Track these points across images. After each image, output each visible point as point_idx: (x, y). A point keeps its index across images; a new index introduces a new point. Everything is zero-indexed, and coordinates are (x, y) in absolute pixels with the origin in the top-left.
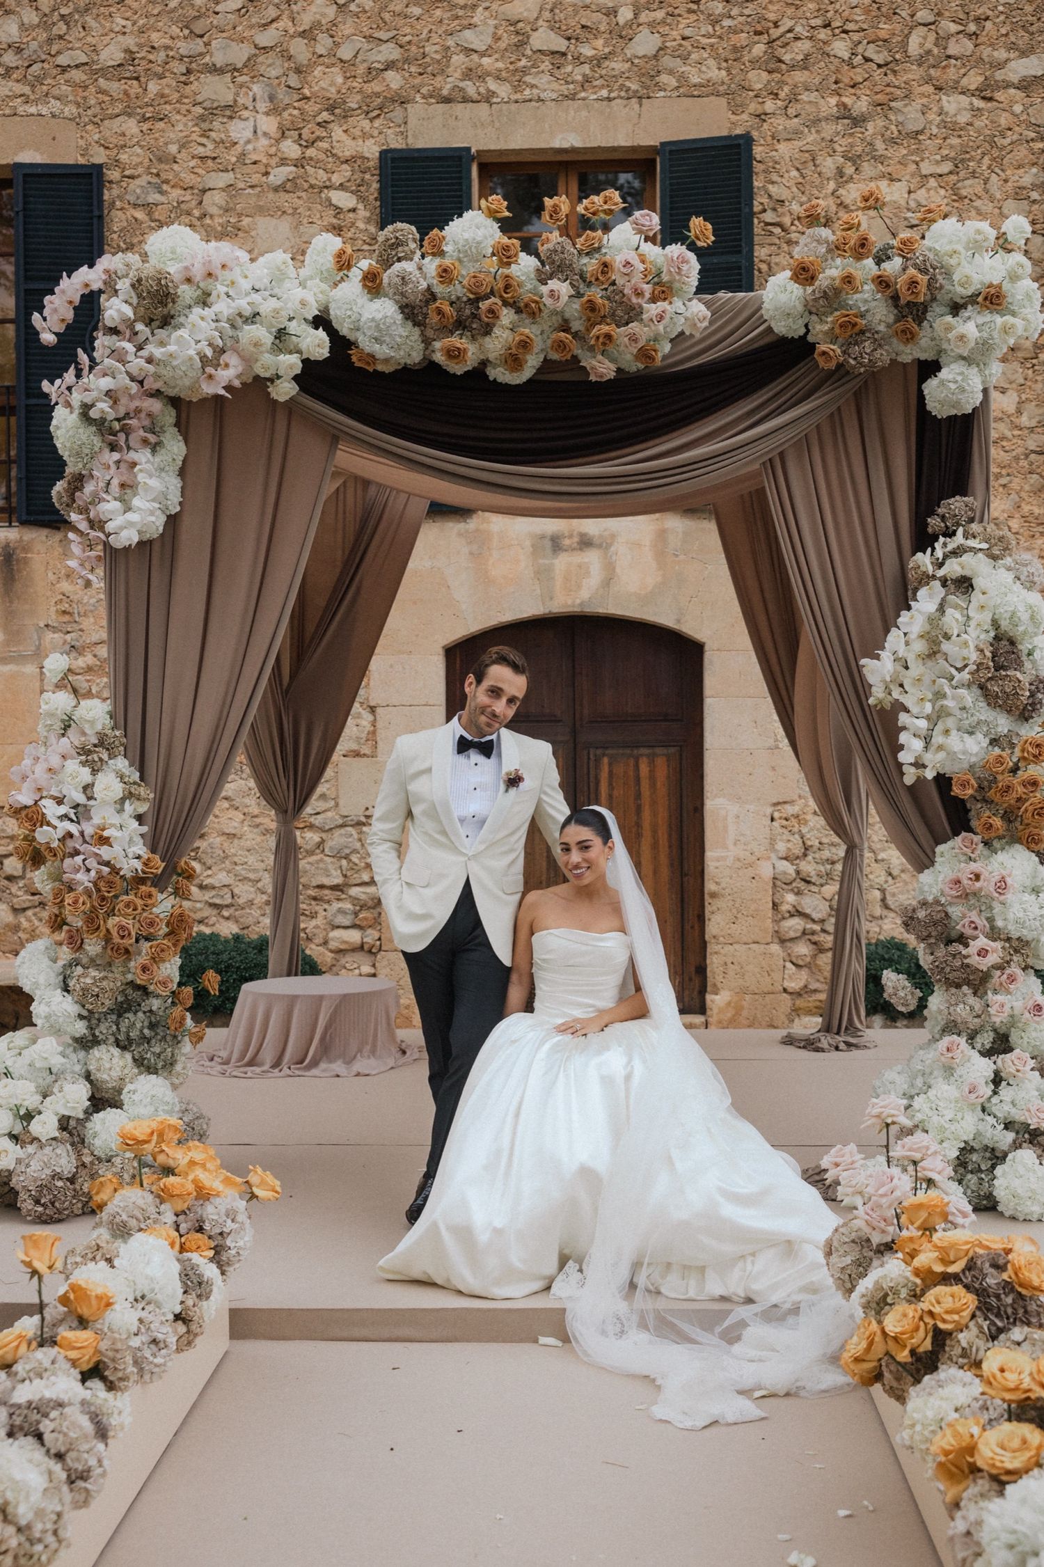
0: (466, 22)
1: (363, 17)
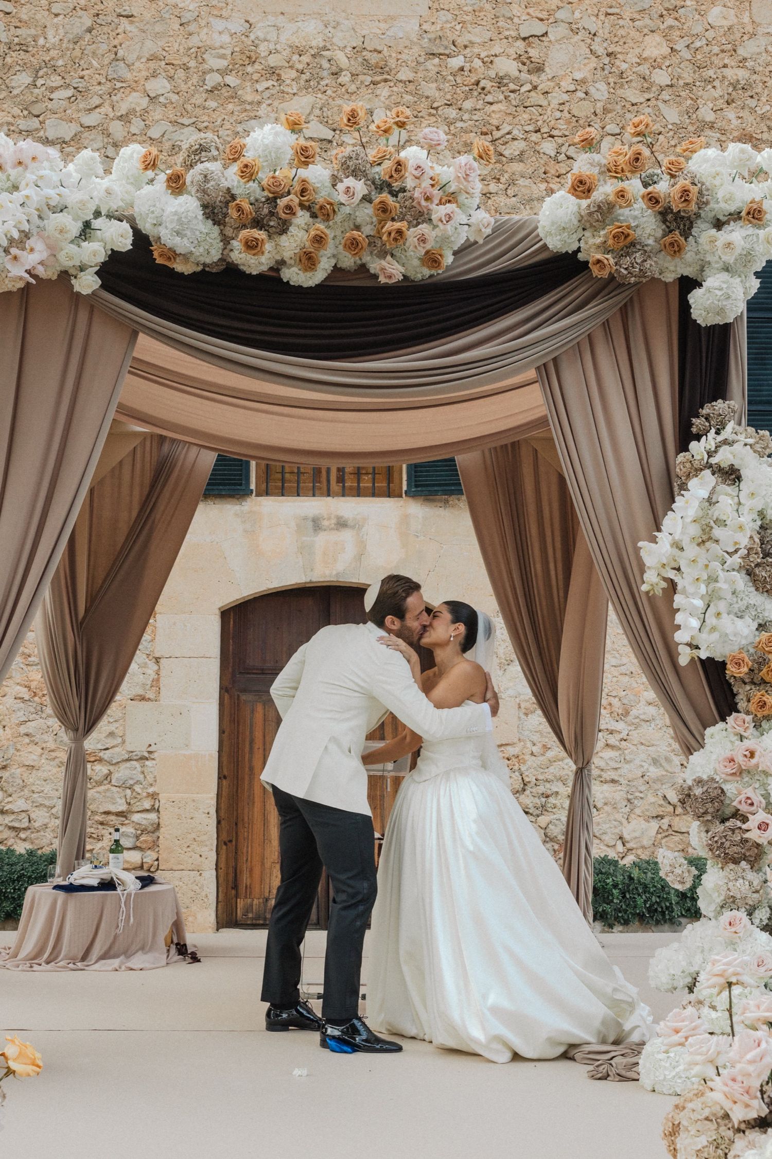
0: (252, 115)
1: (170, 107)
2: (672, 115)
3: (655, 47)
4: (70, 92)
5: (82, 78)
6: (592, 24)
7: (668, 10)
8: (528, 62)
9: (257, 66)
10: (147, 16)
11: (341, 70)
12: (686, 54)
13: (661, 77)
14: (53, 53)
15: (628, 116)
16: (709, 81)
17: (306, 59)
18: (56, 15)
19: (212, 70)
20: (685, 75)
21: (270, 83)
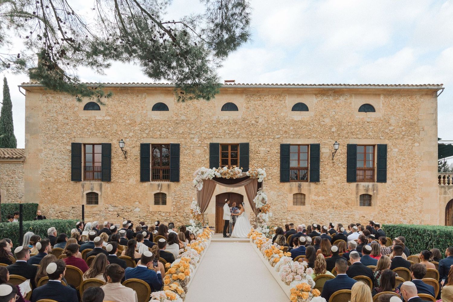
0: (219, 130)
1: (208, 129)
2: (276, 129)
3: (274, 119)
4: (195, 127)
5: (196, 125)
6: (265, 116)
7: (275, 113)
8: (256, 122)
9: (220, 123)
10: (205, 116)
11: (231, 123)
12: (278, 120)
13: (274, 123)
14: (192, 121)
16: (281, 124)
17: (226, 122)
18: (193, 116)
19: (214, 124)
20: (278, 123)
21: (221, 125)
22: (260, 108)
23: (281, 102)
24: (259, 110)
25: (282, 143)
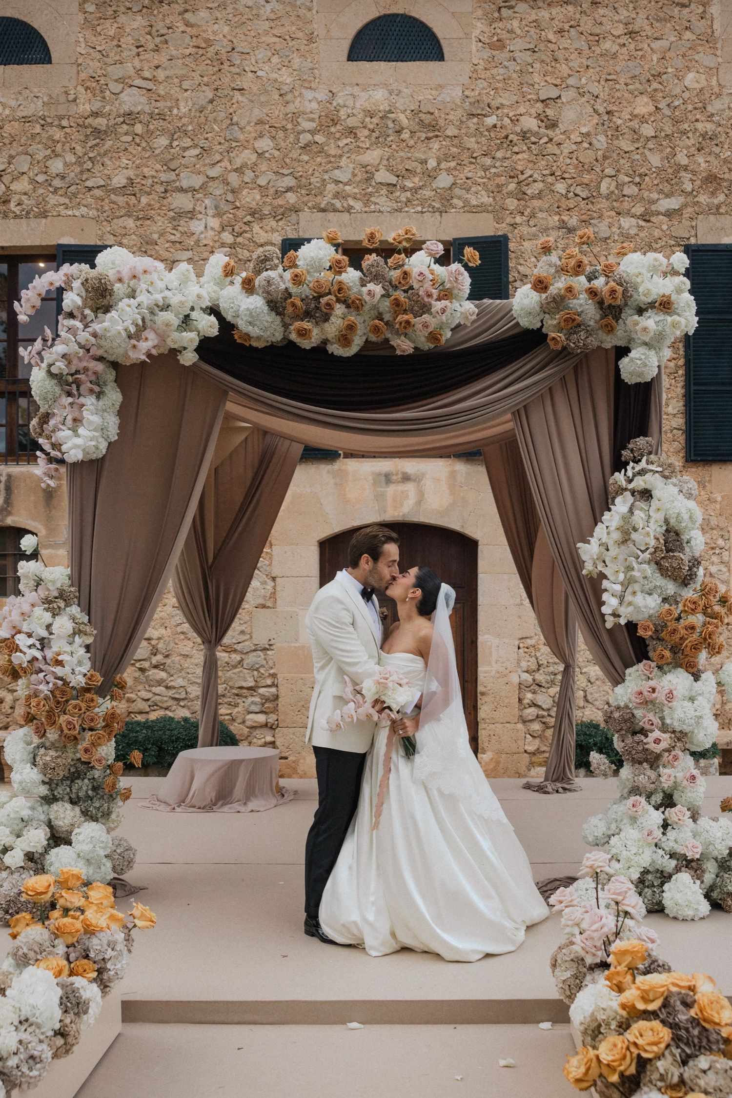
0: (335, 165)
1: (273, 160)
2: (655, 160)
3: (643, 106)
4: (197, 151)
5: (207, 139)
6: (595, 89)
7: (653, 76)
8: (545, 120)
9: (338, 127)
10: (255, 89)
11: (403, 129)
12: (667, 112)
13: (648, 130)
14: (185, 120)
15: (622, 161)
16: (684, 133)
17: (375, 120)
18: (186, 90)
19: (304, 131)
20: (666, 128)
21: (349, 140)
22: (564, 43)
23: (686, 11)
24: (560, 55)
25: (693, 241)
